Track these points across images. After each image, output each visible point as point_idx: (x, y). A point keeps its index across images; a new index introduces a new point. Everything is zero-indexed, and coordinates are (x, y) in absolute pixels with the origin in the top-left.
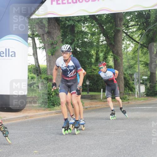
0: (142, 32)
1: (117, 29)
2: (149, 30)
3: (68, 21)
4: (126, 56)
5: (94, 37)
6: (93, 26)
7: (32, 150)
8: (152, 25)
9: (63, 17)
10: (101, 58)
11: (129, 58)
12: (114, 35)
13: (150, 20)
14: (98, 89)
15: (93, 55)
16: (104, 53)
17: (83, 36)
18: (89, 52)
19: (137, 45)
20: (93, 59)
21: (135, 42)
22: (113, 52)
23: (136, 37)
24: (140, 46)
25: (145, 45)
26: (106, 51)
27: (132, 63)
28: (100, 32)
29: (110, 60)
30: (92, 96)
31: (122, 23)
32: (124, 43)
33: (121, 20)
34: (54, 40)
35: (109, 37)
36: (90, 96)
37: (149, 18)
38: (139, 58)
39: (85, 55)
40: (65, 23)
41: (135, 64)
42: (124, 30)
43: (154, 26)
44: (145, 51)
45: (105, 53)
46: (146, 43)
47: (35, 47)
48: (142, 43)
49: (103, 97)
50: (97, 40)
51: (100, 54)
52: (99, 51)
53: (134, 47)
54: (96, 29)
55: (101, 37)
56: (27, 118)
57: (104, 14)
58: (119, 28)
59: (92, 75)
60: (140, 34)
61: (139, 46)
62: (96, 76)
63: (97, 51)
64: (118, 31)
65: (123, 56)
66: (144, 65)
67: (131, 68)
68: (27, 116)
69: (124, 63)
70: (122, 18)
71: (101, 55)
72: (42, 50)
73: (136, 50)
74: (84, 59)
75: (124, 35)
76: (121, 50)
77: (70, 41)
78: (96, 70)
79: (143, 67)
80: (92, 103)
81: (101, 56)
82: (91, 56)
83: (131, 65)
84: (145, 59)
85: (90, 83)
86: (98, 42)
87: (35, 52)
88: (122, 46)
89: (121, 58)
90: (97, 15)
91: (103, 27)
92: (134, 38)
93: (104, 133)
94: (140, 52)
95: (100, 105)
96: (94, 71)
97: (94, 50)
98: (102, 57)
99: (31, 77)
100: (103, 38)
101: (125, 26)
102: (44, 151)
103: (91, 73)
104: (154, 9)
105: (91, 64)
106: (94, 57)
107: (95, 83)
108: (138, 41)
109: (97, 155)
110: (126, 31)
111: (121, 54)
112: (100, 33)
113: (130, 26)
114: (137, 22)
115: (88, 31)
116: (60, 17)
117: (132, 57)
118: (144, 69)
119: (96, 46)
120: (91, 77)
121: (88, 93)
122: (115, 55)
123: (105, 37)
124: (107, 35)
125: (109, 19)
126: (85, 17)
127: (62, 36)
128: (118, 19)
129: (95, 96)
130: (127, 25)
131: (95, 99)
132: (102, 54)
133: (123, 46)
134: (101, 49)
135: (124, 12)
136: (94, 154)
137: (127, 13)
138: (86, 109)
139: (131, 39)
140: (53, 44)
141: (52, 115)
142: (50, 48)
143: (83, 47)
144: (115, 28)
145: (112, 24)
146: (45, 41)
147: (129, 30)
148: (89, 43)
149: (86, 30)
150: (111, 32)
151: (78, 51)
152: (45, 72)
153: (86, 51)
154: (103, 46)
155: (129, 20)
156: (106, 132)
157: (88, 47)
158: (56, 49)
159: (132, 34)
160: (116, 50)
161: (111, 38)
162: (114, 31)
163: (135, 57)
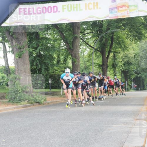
0: (96, 39)
1: (75, 36)
2: (102, 37)
4: (82, 59)
5: (56, 43)
6: (55, 33)
8: (104, 33)
10: (62, 61)
11: (85, 60)
12: (73, 41)
13: (102, 28)
14: (59, 86)
15: (55, 58)
16: (64, 56)
17: (46, 41)
18: (52, 56)
19: (92, 49)
21: (90, 47)
22: (72, 55)
23: (91, 43)
24: (94, 50)
25: (98, 50)
26: (66, 54)
27: (87, 65)
28: (61, 38)
29: (69, 62)
30: (53, 92)
31: (80, 31)
32: (81, 47)
33: (78, 28)
34: (21, 45)
35: (68, 43)
36: (52, 93)
37: (102, 27)
38: (94, 61)
39: (48, 58)
41: (90, 65)
42: (81, 37)
43: (106, 34)
44: (98, 54)
46: (99, 48)
47: (5, 51)
48: (95, 48)
49: (63, 94)
50: (58, 45)
52: (60, 54)
53: (89, 51)
54: (58, 36)
55: (62, 43)
57: (64, 24)
58: (77, 36)
59: (54, 74)
60: (94, 41)
61: (93, 50)
62: (57, 76)
63: (59, 55)
64: (76, 38)
65: (80, 58)
66: (98, 66)
67: (87, 68)
69: (81, 65)
70: (79, 27)
71: (62, 58)
73: (91, 53)
74: (47, 62)
75: (81, 41)
76: (79, 54)
77: (36, 46)
78: (57, 71)
79: (97, 68)
80: (54, 98)
82: (53, 59)
83: (87, 66)
84: (99, 62)
85: (52, 81)
86: (60, 47)
87: (5, 55)
88: (79, 50)
89: (78, 60)
90: (59, 24)
91: (63, 34)
92: (89, 44)
93: (62, 124)
94: (94, 55)
95: (60, 100)
96: (55, 71)
97: (56, 54)
99: (2, 76)
101: (82, 34)
103: (54, 73)
104: (106, 20)
105: (53, 65)
106: (56, 60)
107: (56, 82)
108: (92, 46)
109: (56, 143)
110: (83, 38)
111: (78, 57)
112: (61, 40)
113: (86, 34)
114: (92, 30)
115: (51, 38)
117: (88, 59)
118: (97, 70)
119: (58, 50)
120: (53, 76)
121: (50, 90)
122: (73, 58)
123: (65, 42)
124: (67, 41)
125: (68, 28)
126: (48, 25)
127: (29, 41)
128: (76, 28)
129: (56, 93)
130: (84, 33)
131: (56, 95)
132: (63, 57)
133: (80, 50)
134: (62, 53)
135: (81, 22)
136: (52, 142)
137: (83, 22)
138: (48, 103)
139: (87, 45)
140: (20, 48)
141: (19, 109)
142: (18, 52)
143: (46, 51)
144: (73, 35)
145: (71, 32)
146: (13, 46)
147: (85, 37)
148: (52, 47)
149: (49, 37)
150: (70, 39)
151: (42, 54)
152: (14, 72)
153: (49, 54)
154: (64, 50)
155: (85, 29)
156: (64, 123)
157: (51, 51)
158: (23, 52)
159: (88, 41)
160: (74, 53)
161: (70, 44)
162: (72, 38)
163: (90, 59)
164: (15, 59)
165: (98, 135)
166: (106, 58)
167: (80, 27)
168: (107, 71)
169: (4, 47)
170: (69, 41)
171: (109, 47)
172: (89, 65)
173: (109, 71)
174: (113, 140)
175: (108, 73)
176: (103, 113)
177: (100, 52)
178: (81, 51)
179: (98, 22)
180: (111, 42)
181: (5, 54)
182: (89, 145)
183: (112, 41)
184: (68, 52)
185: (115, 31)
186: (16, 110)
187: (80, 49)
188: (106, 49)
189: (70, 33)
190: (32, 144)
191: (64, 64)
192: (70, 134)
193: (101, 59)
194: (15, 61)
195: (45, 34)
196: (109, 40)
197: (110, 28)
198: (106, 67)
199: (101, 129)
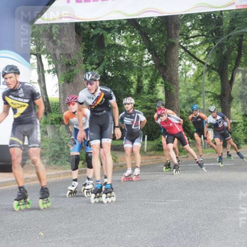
0: (209, 47)
1: (170, 41)
2: (220, 43)
3: (94, 29)
4: (184, 85)
5: (134, 54)
6: (134, 36)
7: (34, 232)
8: (226, 35)
9: (85, 23)
10: (146, 88)
11: (189, 87)
12: (166, 52)
13: (221, 27)
15: (132, 83)
17: (116, 52)
18: (127, 78)
19: (202, 67)
20: (134, 89)
21: (198, 63)
22: (164, 78)
23: (201, 54)
24: (207, 68)
25: (214, 67)
26: (153, 76)
27: (193, 95)
28: (144, 46)
29: (159, 91)
31: (179, 32)
32: (182, 63)
33: (177, 27)
34: (71, 58)
35: (158, 54)
37: (221, 24)
38: (205, 87)
39: (121, 83)
40: (89, 32)
41: (198, 96)
42: (182, 44)
43: (229, 37)
44: (213, 76)
45: (151, 79)
46: (214, 63)
47: (41, 70)
48: (208, 63)
49: (147, 149)
50: (139, 58)
51: (144, 80)
52: (142, 76)
53: (196, 70)
54: (138, 42)
55: (145, 54)
56: (28, 182)
57: (150, 18)
58: (174, 41)
60: (207, 50)
61: (204, 68)
63: (140, 77)
64: (172, 45)
65: (180, 84)
66: (212, 99)
67: (192, 102)
68: (27, 178)
69: (181, 96)
71: (146, 82)
72: (53, 74)
73: (200, 74)
74: (118, 89)
75: (182, 50)
76: (177, 74)
77: (97, 61)
79: (211, 101)
81: (144, 84)
82: (130, 84)
83: (191, 98)
84: (214, 89)
86: (141, 62)
87: (42, 78)
88: (177, 68)
89: (175, 86)
90: (140, 19)
91: (148, 39)
92: (197, 56)
93: (148, 204)
94: (206, 77)
97: (135, 75)
98: (146, 85)
100: (149, 55)
101: (183, 38)
102: (54, 232)
104: (229, 11)
106: (135, 86)
108: (203, 60)
109: (137, 239)
110: (185, 45)
111: (177, 80)
112: (144, 48)
113: (191, 37)
114: (202, 30)
115: (125, 45)
116: (80, 23)
117: (193, 85)
119: (138, 68)
122: (167, 83)
123: (151, 54)
124: (155, 52)
125: (158, 26)
126: (120, 22)
127: (85, 51)
128: (173, 26)
130: (187, 36)
132: (147, 80)
133: (180, 68)
134: (145, 73)
135: (182, 15)
136: (131, 238)
137: (186, 16)
138: (121, 166)
139: (192, 57)
140: (70, 65)
141: (67, 177)
142: (65, 71)
143: (116, 70)
144: (167, 40)
145: (163, 33)
146: (56, 60)
147: (189, 44)
148: (127, 63)
149: (122, 43)
150: (160, 47)
151: (109, 76)
152: (57, 109)
153: (122, 75)
154: (149, 68)
155: (190, 28)
156: (151, 203)
157: (125, 69)
158: (74, 73)
159: (194, 50)
160: (168, 74)
161: (161, 56)
162: (165, 45)
163: (199, 85)
164: (59, 85)
165: (215, 226)
166: (228, 84)
167: (179, 25)
168: (230, 107)
169: (40, 63)
170: (159, 52)
171: (233, 62)
172: (195, 95)
173: (234, 108)
174: (243, 234)
175: (232, 110)
176: (223, 185)
177: (218, 71)
178: (182, 69)
179: (214, 16)
180: (238, 52)
181: (41, 76)
182: (199, 243)
183: (240, 50)
184: (157, 72)
185: (245, 32)
186: (61, 178)
187: (180, 65)
188: (229, 66)
189: (161, 35)
190: (94, 240)
191: (150, 93)
192: (163, 222)
193: (218, 84)
194: (59, 88)
195: (114, 39)
196: (235, 49)
197: (235, 27)
198: (228, 99)
199: (220, 214)
